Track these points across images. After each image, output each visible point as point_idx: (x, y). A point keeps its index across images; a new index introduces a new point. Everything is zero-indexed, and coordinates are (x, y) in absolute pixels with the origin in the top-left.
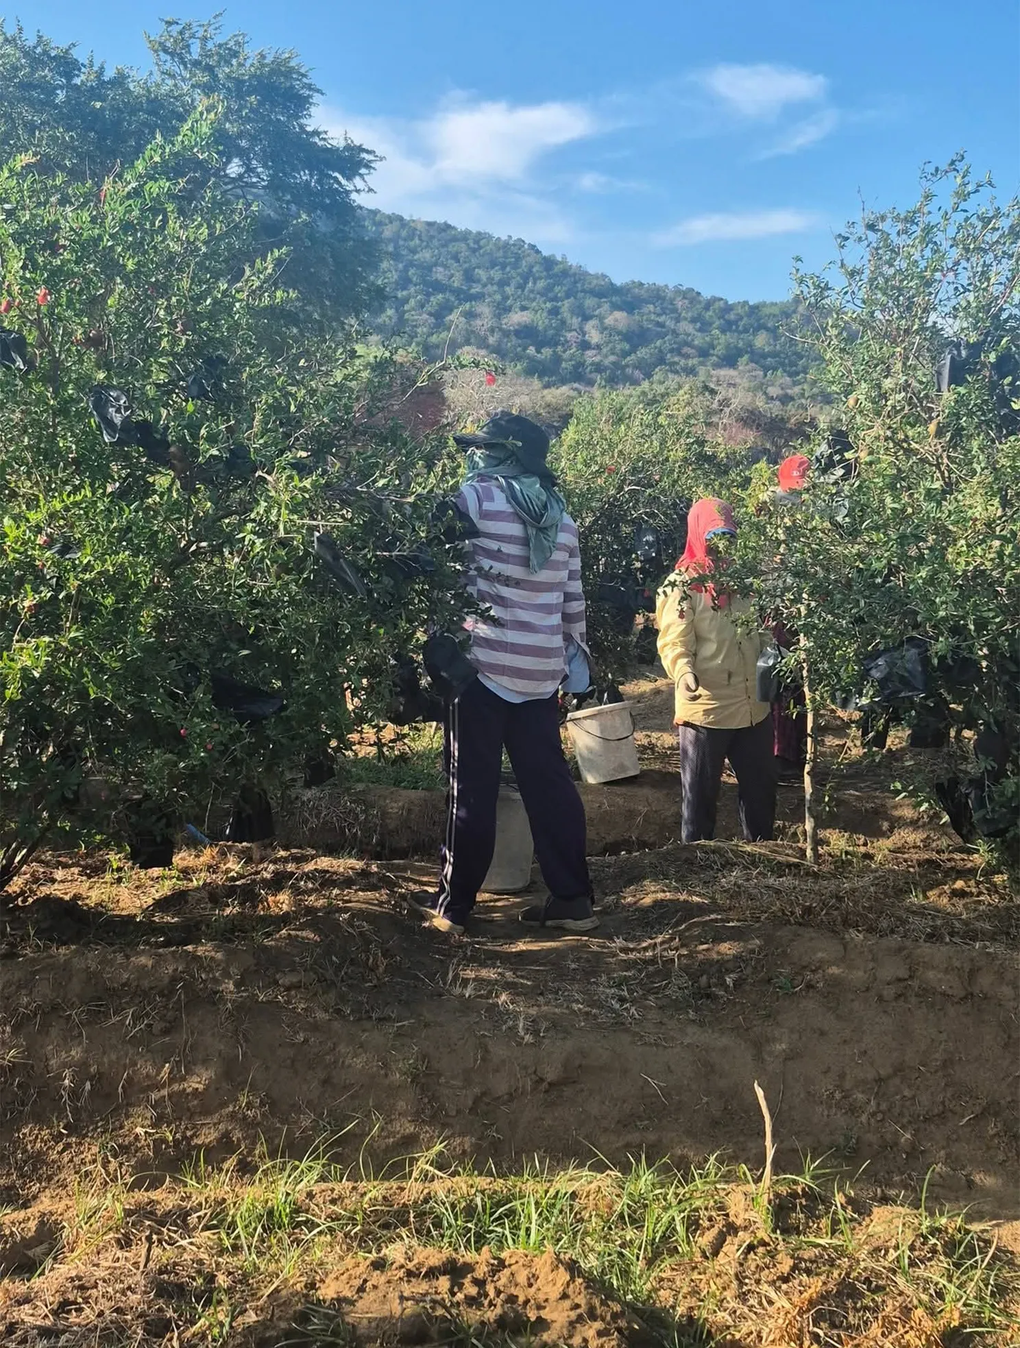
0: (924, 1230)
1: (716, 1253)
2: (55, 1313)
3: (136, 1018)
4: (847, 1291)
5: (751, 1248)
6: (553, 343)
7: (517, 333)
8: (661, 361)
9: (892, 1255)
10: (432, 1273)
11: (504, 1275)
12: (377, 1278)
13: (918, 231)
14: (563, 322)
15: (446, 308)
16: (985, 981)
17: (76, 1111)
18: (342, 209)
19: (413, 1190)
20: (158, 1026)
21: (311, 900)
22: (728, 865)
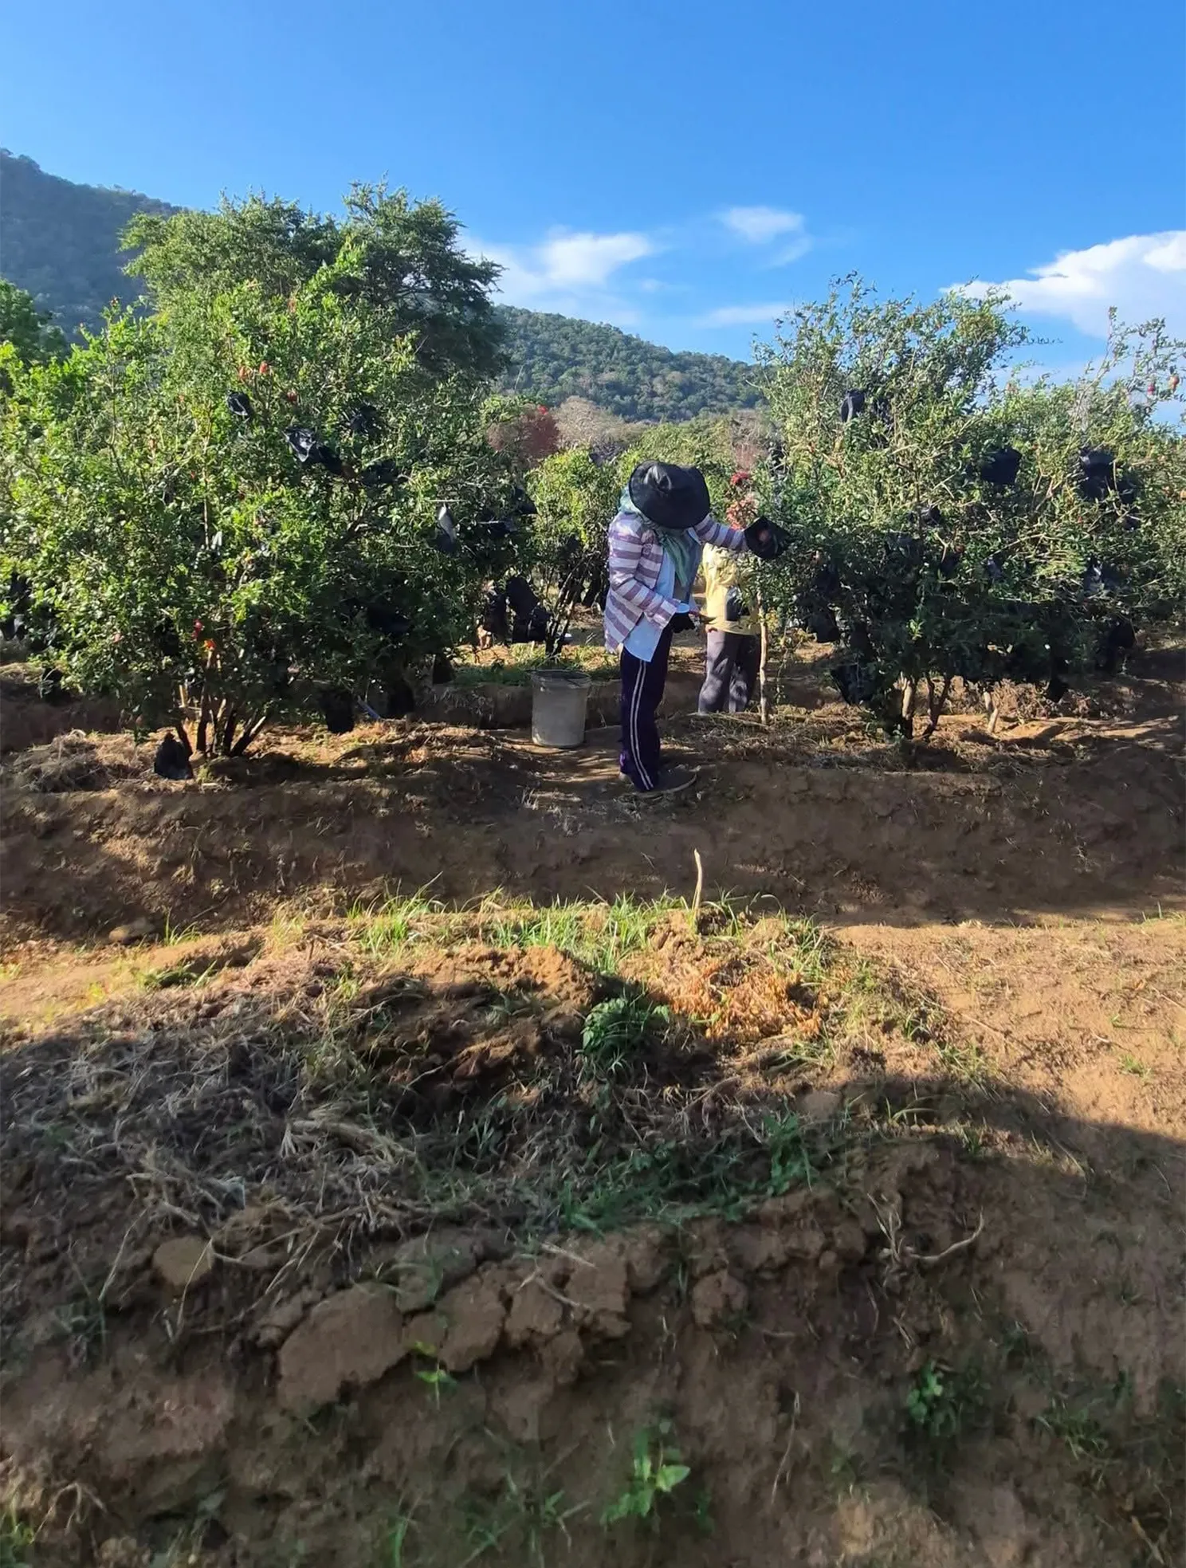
0: (786, 930)
1: (661, 947)
2: (253, 985)
3: (323, 823)
4: (735, 965)
5: (681, 943)
6: (631, 392)
7: (608, 387)
8: (704, 404)
9: (766, 944)
10: (481, 959)
11: (525, 960)
12: (450, 962)
13: (827, 318)
14: (638, 379)
15: (559, 371)
16: (853, 790)
17: (287, 880)
18: (481, 304)
19: (481, 917)
20: (339, 827)
21: (439, 754)
22: (710, 727)
